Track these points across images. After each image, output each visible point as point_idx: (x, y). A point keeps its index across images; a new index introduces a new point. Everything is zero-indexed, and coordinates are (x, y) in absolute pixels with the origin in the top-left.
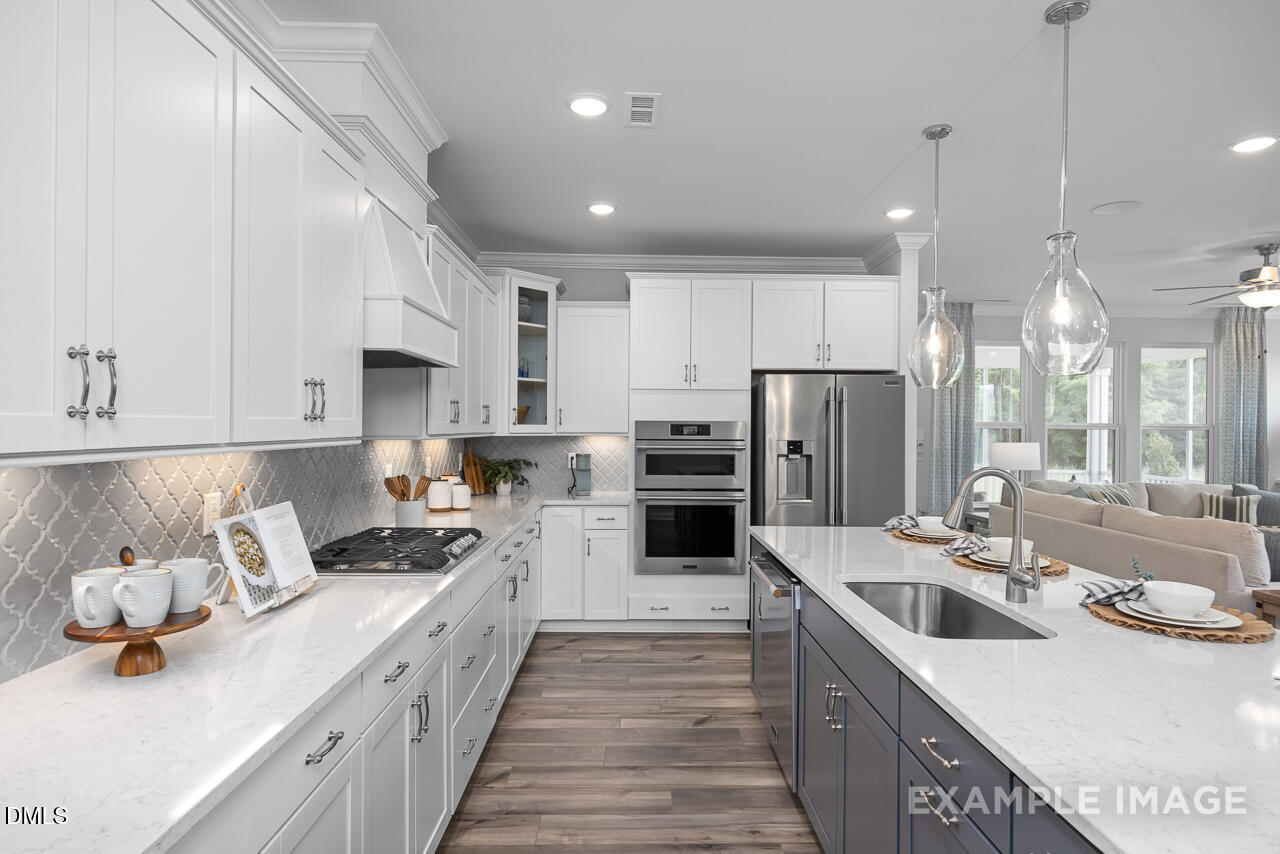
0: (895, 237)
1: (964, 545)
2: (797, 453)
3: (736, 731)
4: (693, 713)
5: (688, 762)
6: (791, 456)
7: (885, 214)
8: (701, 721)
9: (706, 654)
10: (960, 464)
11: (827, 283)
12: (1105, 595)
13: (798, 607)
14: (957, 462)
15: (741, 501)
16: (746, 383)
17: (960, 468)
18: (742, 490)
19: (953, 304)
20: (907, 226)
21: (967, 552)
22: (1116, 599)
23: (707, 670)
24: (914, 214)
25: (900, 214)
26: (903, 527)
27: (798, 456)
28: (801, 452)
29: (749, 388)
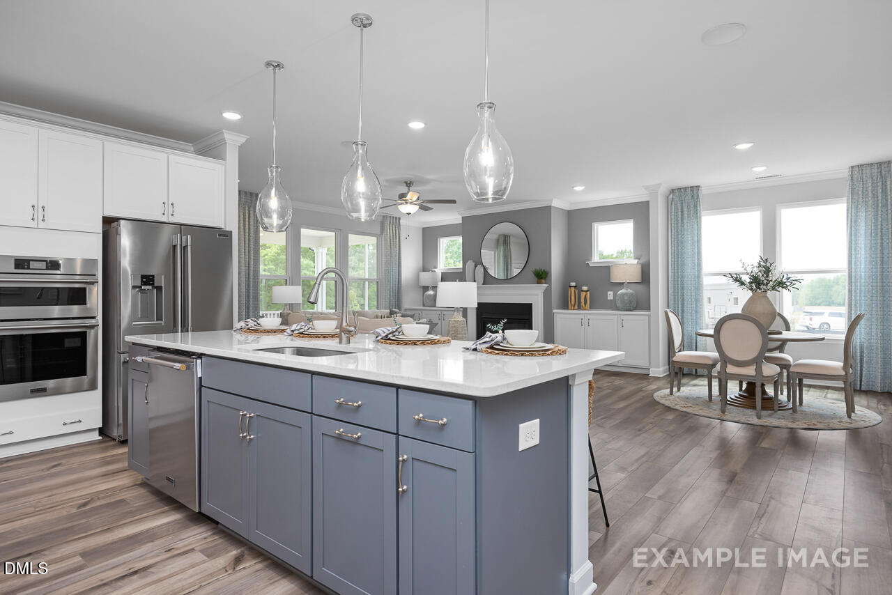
0: (223, 133)
1: (298, 327)
2: (149, 285)
3: (122, 501)
4: (73, 502)
5: (86, 532)
6: (143, 287)
7: (221, 114)
8: (85, 504)
9: (63, 461)
10: (251, 302)
11: (171, 156)
12: (385, 334)
13: (199, 375)
14: (249, 301)
15: (92, 327)
16: (99, 227)
17: (251, 305)
18: (94, 318)
19: (246, 192)
20: (233, 126)
21: (301, 330)
22: (390, 336)
23: (72, 471)
24: (241, 119)
25: (232, 116)
26: (249, 326)
27: (150, 287)
28: (153, 284)
29: (101, 232)
